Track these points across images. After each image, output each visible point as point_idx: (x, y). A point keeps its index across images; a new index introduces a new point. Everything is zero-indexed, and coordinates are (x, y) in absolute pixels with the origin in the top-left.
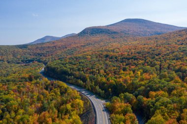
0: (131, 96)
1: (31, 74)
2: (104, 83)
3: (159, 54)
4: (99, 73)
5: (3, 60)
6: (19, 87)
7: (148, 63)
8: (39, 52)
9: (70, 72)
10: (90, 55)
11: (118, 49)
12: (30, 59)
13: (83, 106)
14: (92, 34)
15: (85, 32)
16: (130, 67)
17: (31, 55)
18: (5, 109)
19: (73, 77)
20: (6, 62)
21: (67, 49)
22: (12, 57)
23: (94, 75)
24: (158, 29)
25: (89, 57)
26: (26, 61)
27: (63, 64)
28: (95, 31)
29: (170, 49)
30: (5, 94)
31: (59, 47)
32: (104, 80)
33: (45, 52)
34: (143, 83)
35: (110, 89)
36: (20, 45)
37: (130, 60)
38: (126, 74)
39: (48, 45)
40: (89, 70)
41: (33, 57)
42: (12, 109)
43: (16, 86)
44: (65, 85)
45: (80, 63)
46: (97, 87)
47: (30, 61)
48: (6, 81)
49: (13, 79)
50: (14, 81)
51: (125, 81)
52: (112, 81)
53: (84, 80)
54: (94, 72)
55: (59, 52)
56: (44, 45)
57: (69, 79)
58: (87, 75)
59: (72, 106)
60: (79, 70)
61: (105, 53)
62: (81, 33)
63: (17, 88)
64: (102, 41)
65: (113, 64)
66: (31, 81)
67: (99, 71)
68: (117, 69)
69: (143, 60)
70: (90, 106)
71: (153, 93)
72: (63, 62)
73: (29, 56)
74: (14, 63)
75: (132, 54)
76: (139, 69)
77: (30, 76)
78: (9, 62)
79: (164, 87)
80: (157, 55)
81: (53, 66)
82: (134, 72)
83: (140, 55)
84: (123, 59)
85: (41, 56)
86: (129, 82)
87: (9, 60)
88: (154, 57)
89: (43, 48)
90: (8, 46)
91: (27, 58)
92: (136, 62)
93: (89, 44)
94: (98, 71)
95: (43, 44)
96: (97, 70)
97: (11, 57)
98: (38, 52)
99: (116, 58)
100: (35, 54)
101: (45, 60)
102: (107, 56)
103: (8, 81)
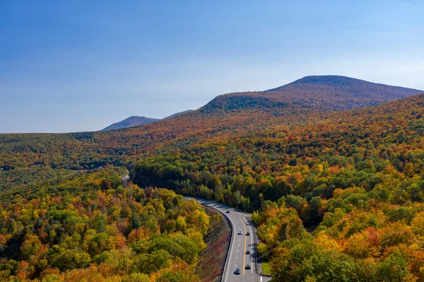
0: (299, 199)
1: (104, 179)
2: (250, 186)
3: (366, 136)
4: (241, 172)
5: (43, 163)
6: (83, 198)
7: (340, 151)
8: (116, 145)
9: (182, 175)
10: (224, 145)
11: (284, 131)
12: (97, 159)
13: (208, 223)
14: (230, 108)
15: (216, 105)
16: (303, 159)
17: (99, 152)
18: (62, 229)
19: (188, 181)
20: (48, 167)
21: (177, 139)
22: (61, 157)
23: (232, 176)
24: (379, 96)
25: (223, 147)
26: (89, 165)
27: (168, 161)
28: (237, 103)
29: (391, 126)
30: (58, 208)
31: (160, 136)
32: (250, 180)
33: (129, 145)
34: (324, 179)
35: (261, 195)
36: (77, 134)
37: (306, 149)
38: (296, 171)
39: (135, 132)
40: (221, 169)
41: (104, 156)
42: (75, 230)
43: (78, 197)
44: (173, 194)
45: (203, 157)
46: (238, 194)
47: (97, 164)
48: (56, 190)
49: (70, 187)
50: (72, 190)
51: (292, 180)
52: (266, 179)
53: (212, 185)
54: (232, 170)
55: (160, 146)
56: (128, 133)
57: (181, 187)
58: (217, 177)
59: (188, 221)
60: (201, 169)
61: (255, 140)
62: (206, 107)
63: (81, 200)
64: (251, 121)
65: (271, 156)
66: (107, 189)
67: (242, 170)
68: (277, 163)
69: (332, 146)
70: (222, 221)
71: (339, 191)
72: (168, 157)
73: (95, 154)
74: (65, 168)
75: (310, 137)
76: (321, 161)
77: (103, 182)
78: (54, 167)
79: (362, 180)
80: (361, 138)
81: (150, 165)
82: (310, 166)
83: (327, 138)
84: (291, 146)
85: (121, 154)
86: (300, 181)
87: (55, 163)
88: (355, 141)
89: (126, 139)
90: (53, 134)
91: (91, 159)
92: (317, 150)
93: (224, 128)
94: (239, 169)
95: (125, 130)
96: (237, 167)
97: (58, 157)
98: (114, 147)
99: (278, 146)
100: (108, 151)
101: (130, 163)
102: (259, 144)
103: (61, 190)
